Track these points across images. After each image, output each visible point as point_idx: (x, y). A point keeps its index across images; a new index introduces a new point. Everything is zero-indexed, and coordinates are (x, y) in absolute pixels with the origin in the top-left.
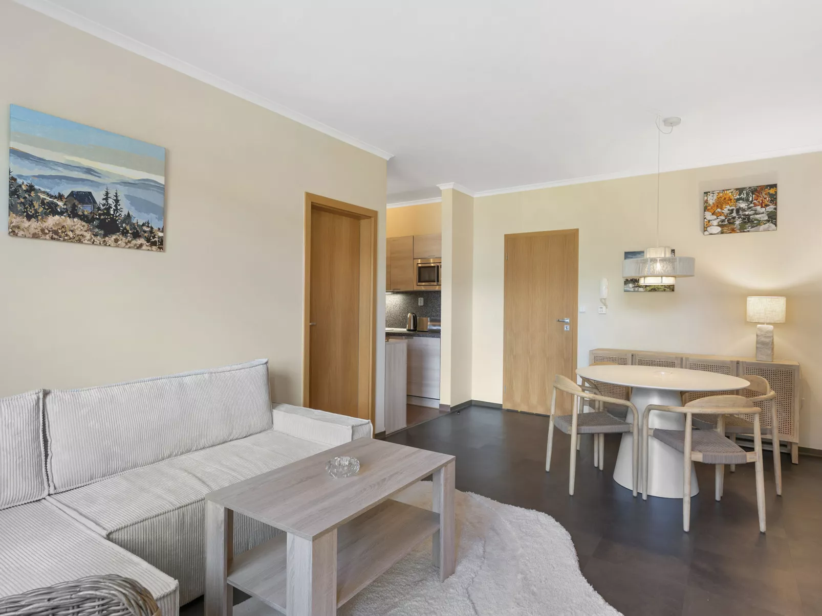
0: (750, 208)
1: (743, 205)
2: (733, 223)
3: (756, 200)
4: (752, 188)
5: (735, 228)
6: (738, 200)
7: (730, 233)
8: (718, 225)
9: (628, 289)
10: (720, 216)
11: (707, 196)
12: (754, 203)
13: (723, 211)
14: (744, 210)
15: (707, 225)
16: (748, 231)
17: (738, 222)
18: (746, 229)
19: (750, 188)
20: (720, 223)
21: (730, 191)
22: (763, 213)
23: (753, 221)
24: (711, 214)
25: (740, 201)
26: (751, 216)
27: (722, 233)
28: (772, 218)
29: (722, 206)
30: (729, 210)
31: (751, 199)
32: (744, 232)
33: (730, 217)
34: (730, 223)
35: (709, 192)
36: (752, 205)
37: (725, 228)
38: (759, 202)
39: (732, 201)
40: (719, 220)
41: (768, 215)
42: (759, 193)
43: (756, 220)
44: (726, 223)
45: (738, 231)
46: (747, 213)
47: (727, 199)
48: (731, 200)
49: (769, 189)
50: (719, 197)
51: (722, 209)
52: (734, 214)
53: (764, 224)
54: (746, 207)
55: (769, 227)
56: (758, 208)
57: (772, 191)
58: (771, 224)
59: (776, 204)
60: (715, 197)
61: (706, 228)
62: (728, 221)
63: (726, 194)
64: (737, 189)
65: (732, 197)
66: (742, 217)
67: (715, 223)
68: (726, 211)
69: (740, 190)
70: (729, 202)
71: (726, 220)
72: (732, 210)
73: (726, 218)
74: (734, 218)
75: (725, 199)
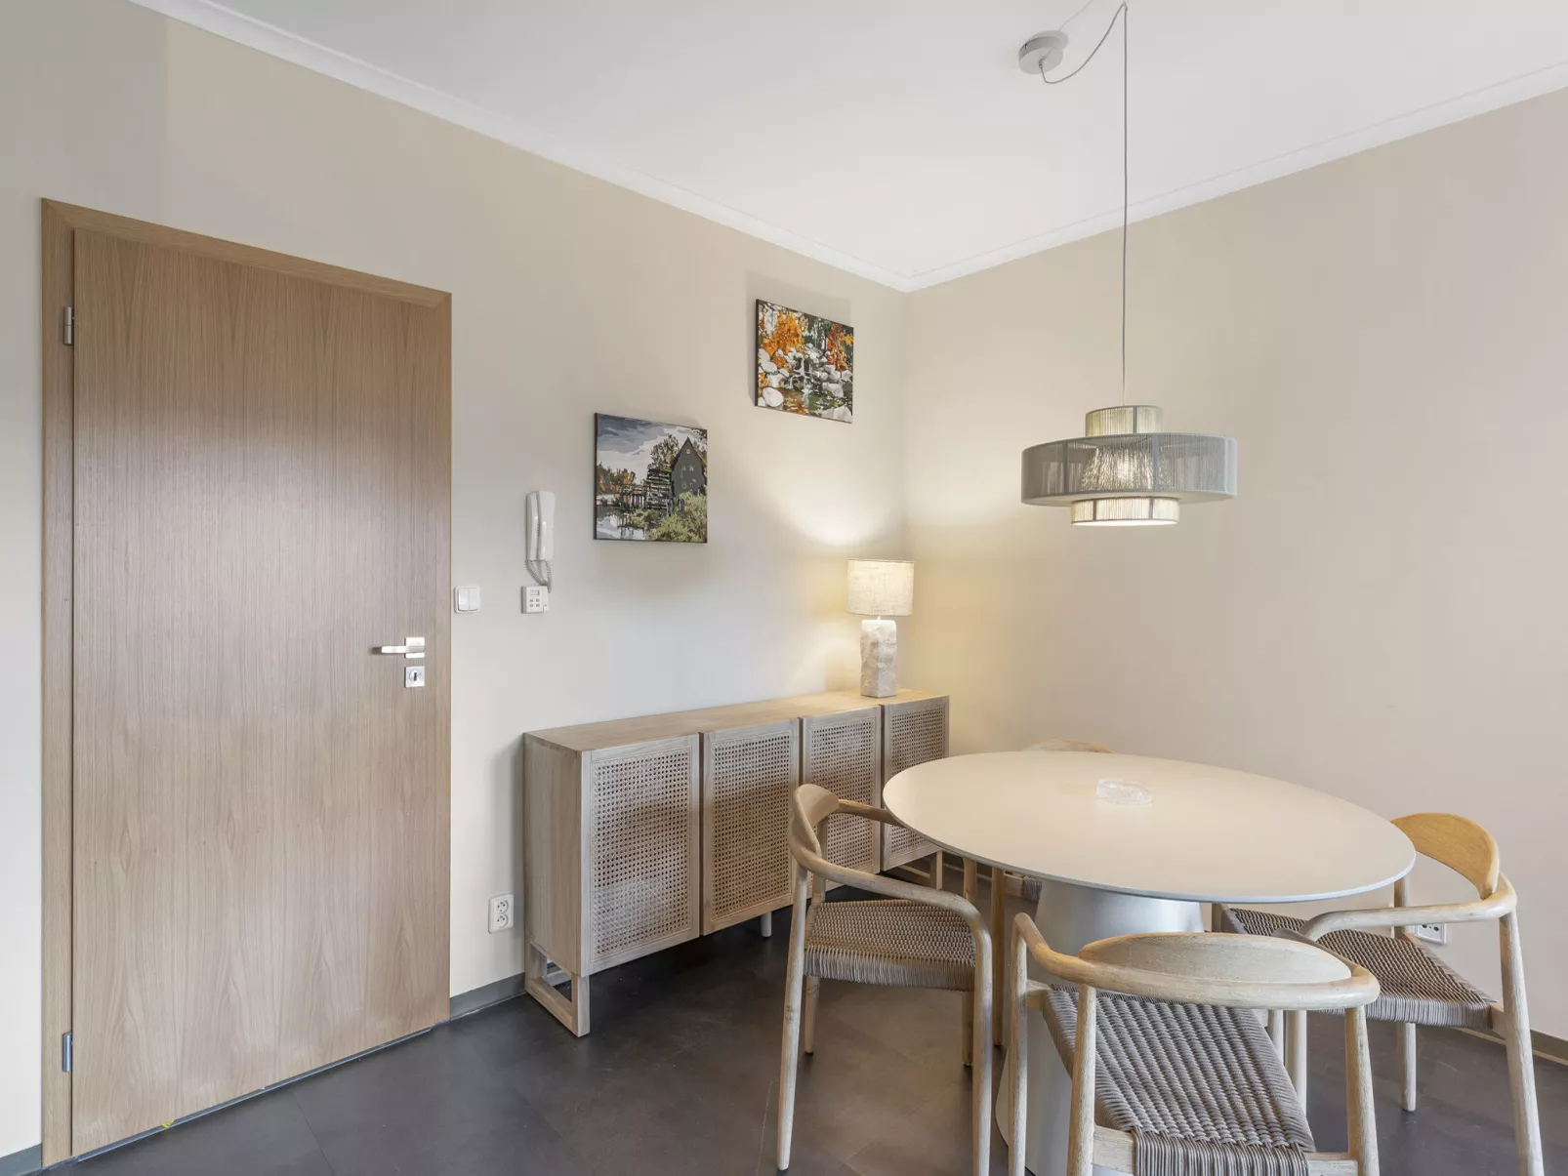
0: (822, 365)
1: (814, 355)
2: (799, 390)
3: (831, 351)
4: (826, 322)
5: (803, 403)
6: (808, 340)
7: (796, 411)
8: (780, 389)
9: (609, 532)
10: (783, 367)
11: (763, 311)
12: (827, 357)
13: (786, 357)
14: (814, 365)
15: (762, 382)
16: (820, 416)
17: (807, 391)
18: (816, 409)
19: (823, 320)
20: (783, 385)
21: (796, 315)
22: (837, 383)
23: (826, 396)
24: (769, 358)
25: (810, 345)
26: (824, 384)
27: (785, 408)
28: (847, 399)
29: (785, 345)
30: (795, 358)
31: (823, 347)
32: (814, 415)
33: (797, 376)
34: (796, 388)
35: (766, 303)
36: (824, 360)
37: (790, 399)
38: (833, 355)
39: (800, 338)
40: (780, 376)
41: (843, 387)
42: (833, 335)
43: (830, 393)
44: (790, 387)
45: (807, 411)
46: (818, 374)
47: (792, 331)
48: (798, 336)
49: (845, 335)
50: (780, 319)
51: (784, 350)
52: (802, 371)
53: (840, 406)
54: (818, 362)
55: (845, 414)
56: (832, 368)
57: (847, 339)
58: (847, 409)
59: (852, 371)
60: (775, 321)
61: (762, 389)
62: (794, 382)
63: (792, 320)
64: (806, 316)
65: (799, 331)
66: (813, 381)
67: (775, 381)
68: (790, 358)
69: (811, 319)
70: (795, 339)
71: (791, 380)
72: (799, 360)
73: (791, 376)
74: (801, 379)
75: (789, 330)
